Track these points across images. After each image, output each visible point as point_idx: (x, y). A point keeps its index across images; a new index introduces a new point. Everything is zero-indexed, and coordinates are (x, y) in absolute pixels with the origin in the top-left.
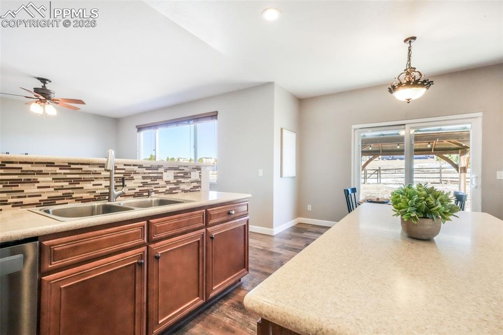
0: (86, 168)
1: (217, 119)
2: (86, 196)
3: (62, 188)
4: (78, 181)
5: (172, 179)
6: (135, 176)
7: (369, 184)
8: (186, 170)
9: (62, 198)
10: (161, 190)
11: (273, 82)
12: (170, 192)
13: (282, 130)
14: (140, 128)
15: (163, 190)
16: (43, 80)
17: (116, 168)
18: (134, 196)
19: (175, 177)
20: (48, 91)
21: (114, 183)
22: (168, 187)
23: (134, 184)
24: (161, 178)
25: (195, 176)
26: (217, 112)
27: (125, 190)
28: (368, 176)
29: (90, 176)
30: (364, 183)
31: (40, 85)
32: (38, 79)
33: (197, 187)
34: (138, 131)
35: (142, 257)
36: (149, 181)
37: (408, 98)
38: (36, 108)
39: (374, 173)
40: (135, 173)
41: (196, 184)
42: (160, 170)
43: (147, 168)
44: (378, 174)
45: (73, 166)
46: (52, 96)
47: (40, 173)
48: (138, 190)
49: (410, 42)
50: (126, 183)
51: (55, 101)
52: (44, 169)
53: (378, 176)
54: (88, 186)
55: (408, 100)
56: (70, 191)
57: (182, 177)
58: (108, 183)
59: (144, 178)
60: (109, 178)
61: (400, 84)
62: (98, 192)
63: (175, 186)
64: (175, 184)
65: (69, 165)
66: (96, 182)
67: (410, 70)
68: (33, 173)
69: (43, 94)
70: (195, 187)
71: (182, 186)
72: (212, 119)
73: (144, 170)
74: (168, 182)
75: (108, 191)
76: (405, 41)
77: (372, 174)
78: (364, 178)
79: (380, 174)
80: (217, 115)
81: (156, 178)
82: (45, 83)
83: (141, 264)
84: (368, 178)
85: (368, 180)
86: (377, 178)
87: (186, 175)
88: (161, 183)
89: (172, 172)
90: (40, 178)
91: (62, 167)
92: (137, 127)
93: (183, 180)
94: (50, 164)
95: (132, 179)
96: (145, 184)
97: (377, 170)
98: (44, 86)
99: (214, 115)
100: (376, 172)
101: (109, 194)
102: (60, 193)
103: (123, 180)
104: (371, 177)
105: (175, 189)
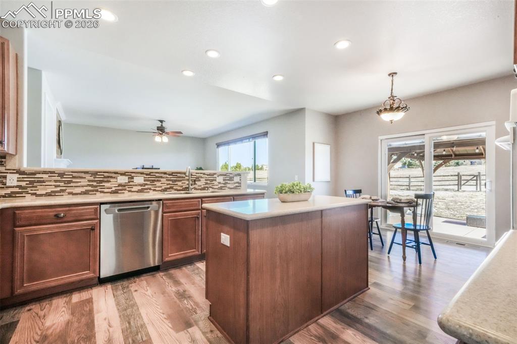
0: (179, 175)
1: (267, 137)
2: (179, 188)
3: (169, 184)
4: (176, 181)
5: (222, 181)
6: (201, 179)
7: (464, 191)
8: (231, 175)
9: (169, 188)
10: (215, 187)
11: (305, 108)
12: (221, 188)
13: (314, 144)
14: (218, 145)
15: (217, 187)
16: (161, 121)
17: (192, 175)
18: (201, 190)
19: (224, 180)
20: (164, 128)
21: (191, 182)
22: (220, 185)
23: (201, 183)
24: (215, 180)
25: (236, 179)
26: (267, 132)
27: (196, 186)
28: (463, 182)
29: (180, 179)
30: (458, 190)
31: (159, 124)
32: (159, 121)
33: (238, 186)
34: (217, 147)
35: (198, 214)
36: (209, 182)
37: (391, 119)
38: (158, 139)
39: (471, 180)
40: (201, 177)
41: (237, 185)
42: (215, 176)
43: (208, 175)
44: (477, 180)
45: (174, 174)
46: (166, 130)
47: (162, 177)
48: (203, 186)
49: (393, 76)
50: (196, 182)
51: (167, 133)
52: (163, 175)
53: (477, 183)
54: (180, 183)
55: (391, 121)
56: (173, 186)
57: (228, 180)
58: (187, 182)
59: (206, 180)
60: (188, 180)
61: (385, 109)
62: (184, 186)
63: (224, 185)
64: (224, 184)
65: (172, 174)
66: (183, 182)
67: (392, 97)
68: (159, 177)
69: (161, 130)
70: (237, 186)
71: (228, 185)
72: (264, 137)
73: (206, 176)
74: (219, 183)
75: (188, 186)
76: (389, 75)
77: (468, 181)
78: (458, 185)
79: (480, 180)
80: (267, 134)
81: (212, 180)
82: (162, 123)
83: (198, 218)
84: (463, 185)
85: (463, 187)
86: (477, 185)
87: (231, 179)
88: (216, 183)
89: (222, 177)
90: (162, 180)
91: (169, 175)
92: (216, 144)
93: (229, 182)
94: (165, 173)
95: (200, 180)
96: (206, 183)
97: (475, 176)
98: (162, 125)
99: (265, 134)
100: (475, 178)
101: (188, 188)
102: (169, 186)
103: (195, 181)
104: (466, 184)
105: (224, 187)
